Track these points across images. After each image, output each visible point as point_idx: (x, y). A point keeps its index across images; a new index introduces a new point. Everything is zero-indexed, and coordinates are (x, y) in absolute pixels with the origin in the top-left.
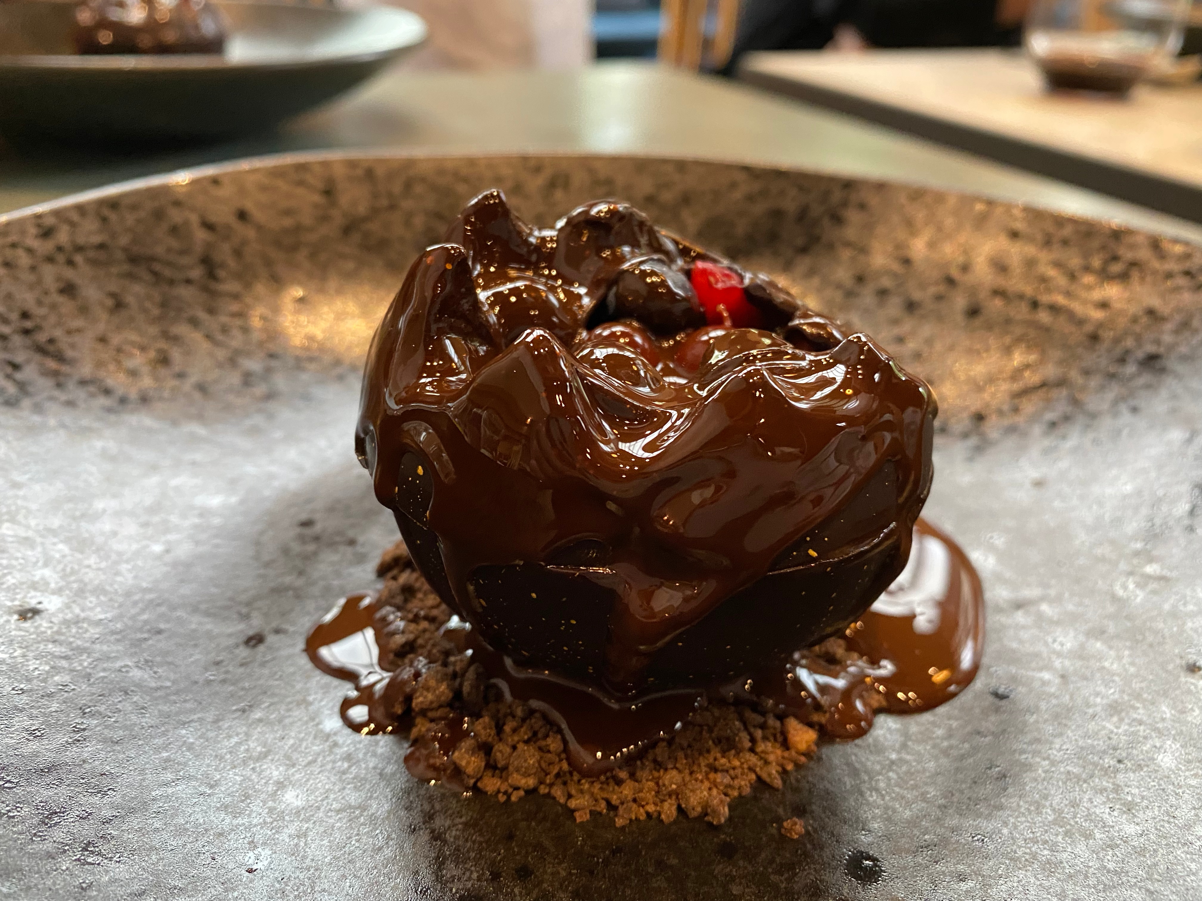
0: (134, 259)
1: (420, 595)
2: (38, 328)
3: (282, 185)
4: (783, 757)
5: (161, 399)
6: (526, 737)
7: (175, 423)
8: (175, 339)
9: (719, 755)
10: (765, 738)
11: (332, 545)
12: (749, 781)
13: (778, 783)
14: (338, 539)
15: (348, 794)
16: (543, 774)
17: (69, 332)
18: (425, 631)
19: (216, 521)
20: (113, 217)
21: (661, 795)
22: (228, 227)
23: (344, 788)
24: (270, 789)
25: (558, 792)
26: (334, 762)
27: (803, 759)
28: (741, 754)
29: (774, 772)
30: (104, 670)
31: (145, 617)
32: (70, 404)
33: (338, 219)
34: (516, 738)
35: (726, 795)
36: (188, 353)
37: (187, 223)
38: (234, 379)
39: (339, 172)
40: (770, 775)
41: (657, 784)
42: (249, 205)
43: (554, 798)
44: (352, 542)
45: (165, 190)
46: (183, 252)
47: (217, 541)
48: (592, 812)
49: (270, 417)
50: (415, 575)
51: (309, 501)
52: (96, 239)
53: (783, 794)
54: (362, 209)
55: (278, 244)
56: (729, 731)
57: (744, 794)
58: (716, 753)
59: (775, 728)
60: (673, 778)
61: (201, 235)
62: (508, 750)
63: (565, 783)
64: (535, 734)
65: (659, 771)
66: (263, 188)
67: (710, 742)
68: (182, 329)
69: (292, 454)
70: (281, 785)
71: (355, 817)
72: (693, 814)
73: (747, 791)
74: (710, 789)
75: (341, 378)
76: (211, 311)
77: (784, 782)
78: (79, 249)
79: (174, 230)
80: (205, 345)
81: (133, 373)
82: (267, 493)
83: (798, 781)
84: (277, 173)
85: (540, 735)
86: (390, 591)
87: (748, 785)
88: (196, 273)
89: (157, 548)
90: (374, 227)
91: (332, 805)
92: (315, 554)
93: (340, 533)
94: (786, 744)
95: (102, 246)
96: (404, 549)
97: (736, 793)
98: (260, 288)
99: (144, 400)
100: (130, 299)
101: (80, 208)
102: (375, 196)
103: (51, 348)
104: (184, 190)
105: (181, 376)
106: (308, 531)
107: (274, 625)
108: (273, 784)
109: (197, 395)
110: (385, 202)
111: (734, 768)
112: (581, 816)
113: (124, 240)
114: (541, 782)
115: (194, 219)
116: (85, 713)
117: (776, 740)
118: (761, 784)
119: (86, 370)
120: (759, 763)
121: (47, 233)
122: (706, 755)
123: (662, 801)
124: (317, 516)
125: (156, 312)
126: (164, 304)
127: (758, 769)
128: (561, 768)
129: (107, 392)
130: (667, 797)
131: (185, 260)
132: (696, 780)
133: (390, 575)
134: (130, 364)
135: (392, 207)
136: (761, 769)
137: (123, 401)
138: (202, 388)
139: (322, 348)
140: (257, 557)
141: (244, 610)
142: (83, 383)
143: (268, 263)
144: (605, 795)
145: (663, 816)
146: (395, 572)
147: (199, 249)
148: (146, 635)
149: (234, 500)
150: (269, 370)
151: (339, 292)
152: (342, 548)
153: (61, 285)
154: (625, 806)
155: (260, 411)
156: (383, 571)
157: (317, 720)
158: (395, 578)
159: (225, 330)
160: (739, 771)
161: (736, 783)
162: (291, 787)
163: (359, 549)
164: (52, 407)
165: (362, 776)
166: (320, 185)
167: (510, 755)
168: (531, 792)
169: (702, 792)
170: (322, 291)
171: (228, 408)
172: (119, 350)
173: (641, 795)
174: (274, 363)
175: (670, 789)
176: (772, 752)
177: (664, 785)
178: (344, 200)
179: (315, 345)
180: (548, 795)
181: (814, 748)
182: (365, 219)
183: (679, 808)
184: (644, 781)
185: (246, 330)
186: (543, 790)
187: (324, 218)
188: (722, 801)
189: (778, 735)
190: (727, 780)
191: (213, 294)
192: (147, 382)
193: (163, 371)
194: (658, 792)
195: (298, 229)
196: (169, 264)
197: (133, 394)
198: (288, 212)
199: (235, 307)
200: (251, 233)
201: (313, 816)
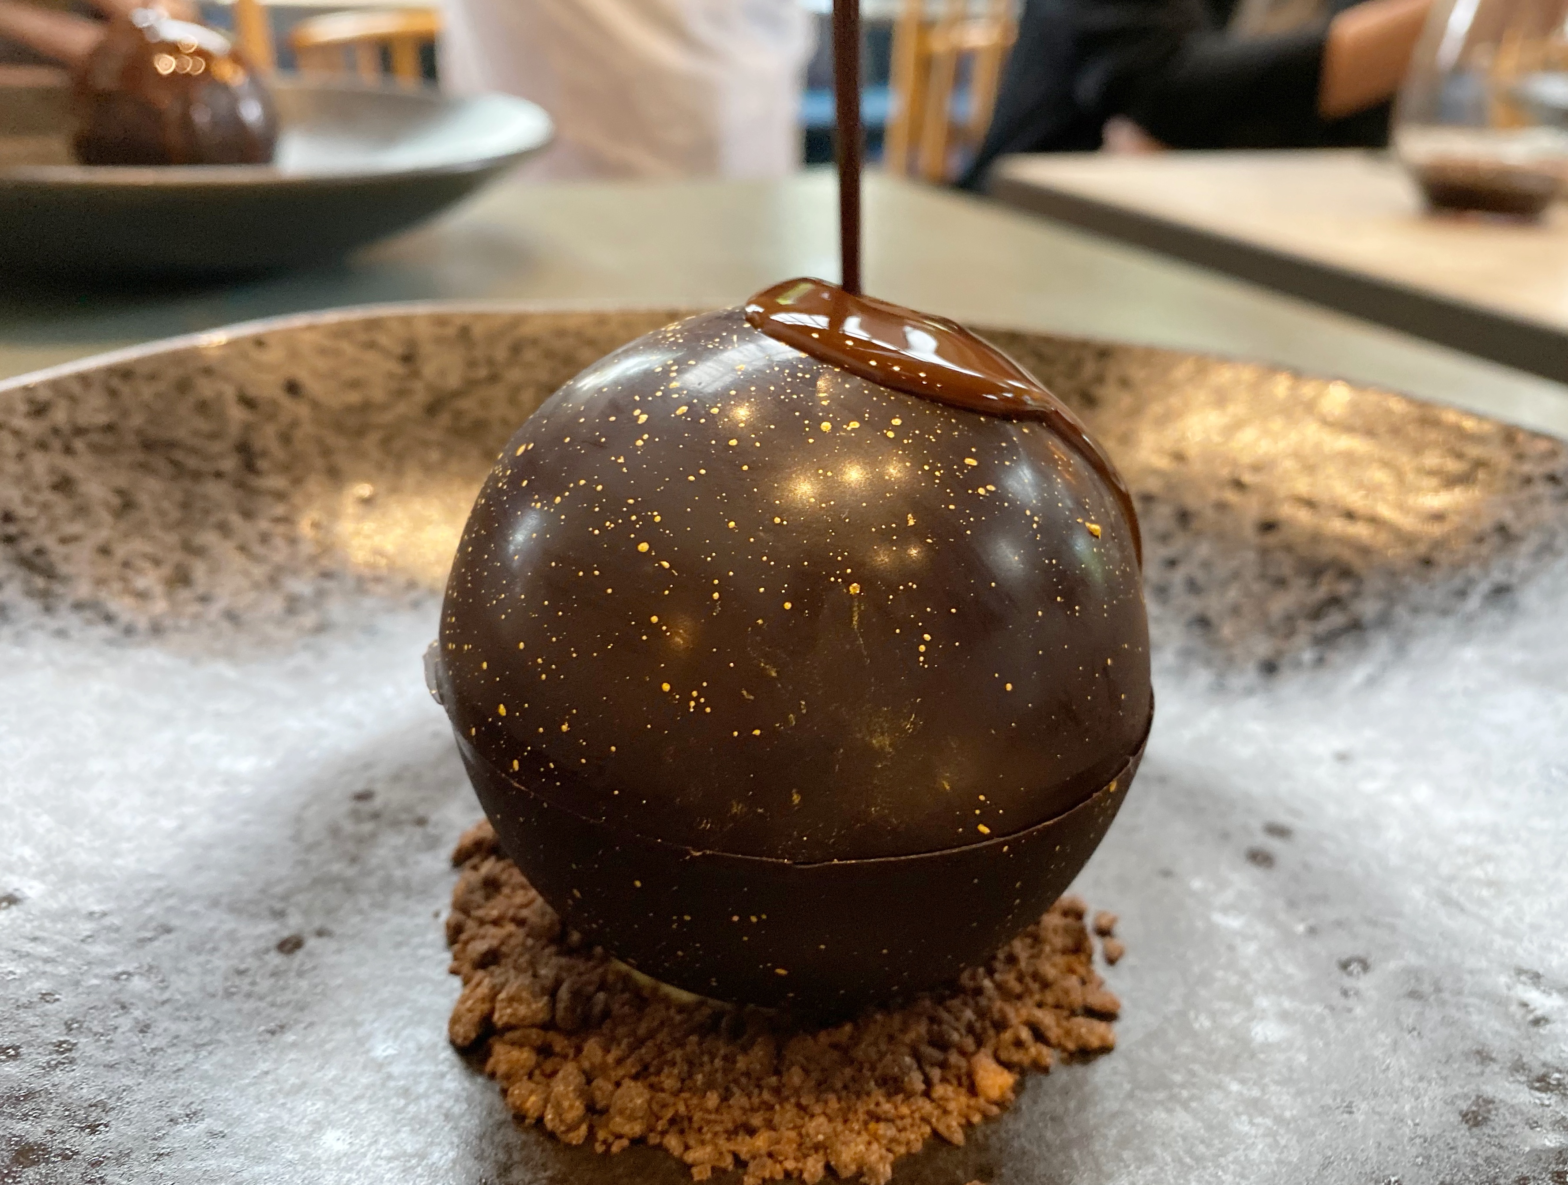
0: (148, 445)
1: (506, 890)
2: (24, 534)
3: (347, 348)
4: (969, 1107)
5: (178, 629)
6: (633, 1071)
7: (195, 661)
8: (198, 552)
9: (882, 1100)
10: (944, 1080)
11: (396, 824)
12: (922, 1135)
13: (958, 1137)
14: (403, 816)
15: (402, 1139)
16: (653, 1119)
17: (64, 540)
18: (510, 935)
19: (246, 790)
20: (125, 389)
21: (805, 1148)
22: (274, 403)
23: (398, 1131)
24: (303, 1130)
25: (673, 1142)
26: (387, 1099)
27: (995, 1110)
28: (912, 1099)
29: (954, 1124)
30: (96, 976)
31: (150, 911)
32: (61, 634)
33: (421, 395)
34: (621, 1072)
35: (889, 1150)
36: (214, 570)
37: (220, 395)
38: (275, 604)
39: (424, 331)
40: (949, 1127)
41: (800, 1135)
42: (303, 375)
43: (666, 1150)
44: (421, 822)
45: (194, 353)
46: (214, 436)
47: (245, 816)
48: (714, 1169)
49: (321, 655)
50: (501, 865)
51: (367, 766)
52: (102, 419)
53: (966, 1153)
54: (453, 381)
55: (339, 427)
56: (896, 1069)
57: (913, 1151)
58: (878, 1095)
59: (959, 1068)
60: (821, 1125)
61: (237, 414)
62: (610, 1087)
63: (682, 1132)
64: (646, 1067)
65: (803, 1118)
66: (323, 351)
67: (872, 1083)
68: (208, 538)
69: (349, 705)
70: (318, 1126)
71: (410, 1168)
72: (845, 1174)
73: (917, 1147)
74: (869, 1143)
75: (416, 605)
76: (248, 515)
77: (967, 1137)
78: (79, 431)
79: (203, 407)
80: (238, 560)
81: (142, 596)
82: (313, 754)
83: (986, 1137)
84: (342, 332)
85: (652, 1070)
86: (469, 883)
87: (921, 1140)
88: (229, 464)
89: (168, 824)
90: (467, 404)
91: (381, 1151)
92: (373, 835)
93: (408, 809)
94: (973, 1090)
95: (110, 428)
96: (488, 831)
97: (902, 1150)
98: (314, 484)
99: (157, 630)
100: (143, 498)
101: (84, 379)
102: (472, 364)
103: (39, 561)
104: (217, 353)
105: (204, 599)
106: (366, 807)
107: (317, 923)
108: (308, 1123)
109: (225, 625)
110: (482, 372)
111: (902, 1118)
112: (700, 1173)
113: (137, 420)
114: (652, 1129)
115: (229, 392)
116: (71, 1030)
117: (960, 1085)
118: (938, 1139)
119: (83, 590)
120: (936, 1113)
121: (39, 410)
122: (865, 1098)
123: (805, 1156)
124: (378, 787)
125: (175, 514)
126: (185, 506)
127: (934, 1120)
128: (677, 1111)
129: (109, 619)
130: (813, 1151)
131: (216, 447)
132: (852, 1130)
133: (469, 863)
134: (140, 583)
135: (493, 378)
136: (938, 1120)
137: (129, 631)
138: (232, 616)
139: (392, 567)
140: (296, 838)
141: (278, 906)
142: (79, 606)
143: (326, 452)
144: (732, 1148)
145: (806, 1176)
146: (475, 860)
147: (234, 431)
148: (149, 935)
149: (269, 763)
150: (321, 594)
151: (420, 490)
152: (409, 829)
153: (55, 479)
154: (756, 1162)
155: (306, 647)
156: (461, 859)
157: (367, 1046)
158: (475, 868)
159: (265, 538)
160: (908, 1121)
161: (903, 1136)
162: (330, 1127)
163: (430, 829)
164: (39, 638)
165: (423, 1116)
166: (399, 350)
167: (612, 1093)
168: (638, 1142)
169: (856, 1145)
170: (394, 490)
171: (265, 642)
172: (126, 564)
173: (777, 1147)
174: (329, 584)
175: (815, 1140)
176: (954, 1099)
177: (808, 1135)
178: (429, 370)
179: (383, 562)
180: (660, 1146)
181: (1011, 1096)
182: (456, 394)
183: (828, 1167)
184: (783, 1129)
185: (293, 541)
186: (653, 1139)
187: (402, 393)
188: (882, 1158)
189: (964, 1079)
190: (891, 1132)
191: (253, 492)
192: (160, 606)
193: (184, 594)
194: (800, 1145)
195: (366, 406)
196: (193, 451)
197: (142, 623)
198: (355, 384)
199: (280, 510)
200: (303, 411)
201: (357, 1164)
